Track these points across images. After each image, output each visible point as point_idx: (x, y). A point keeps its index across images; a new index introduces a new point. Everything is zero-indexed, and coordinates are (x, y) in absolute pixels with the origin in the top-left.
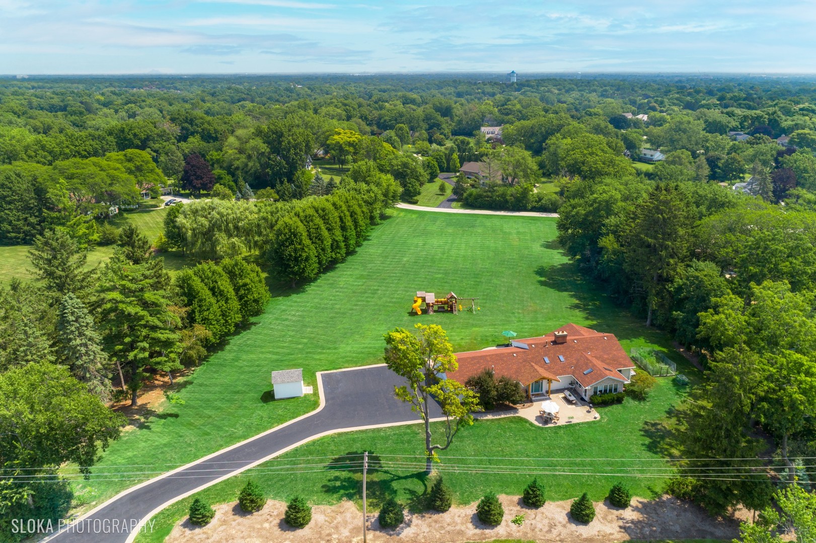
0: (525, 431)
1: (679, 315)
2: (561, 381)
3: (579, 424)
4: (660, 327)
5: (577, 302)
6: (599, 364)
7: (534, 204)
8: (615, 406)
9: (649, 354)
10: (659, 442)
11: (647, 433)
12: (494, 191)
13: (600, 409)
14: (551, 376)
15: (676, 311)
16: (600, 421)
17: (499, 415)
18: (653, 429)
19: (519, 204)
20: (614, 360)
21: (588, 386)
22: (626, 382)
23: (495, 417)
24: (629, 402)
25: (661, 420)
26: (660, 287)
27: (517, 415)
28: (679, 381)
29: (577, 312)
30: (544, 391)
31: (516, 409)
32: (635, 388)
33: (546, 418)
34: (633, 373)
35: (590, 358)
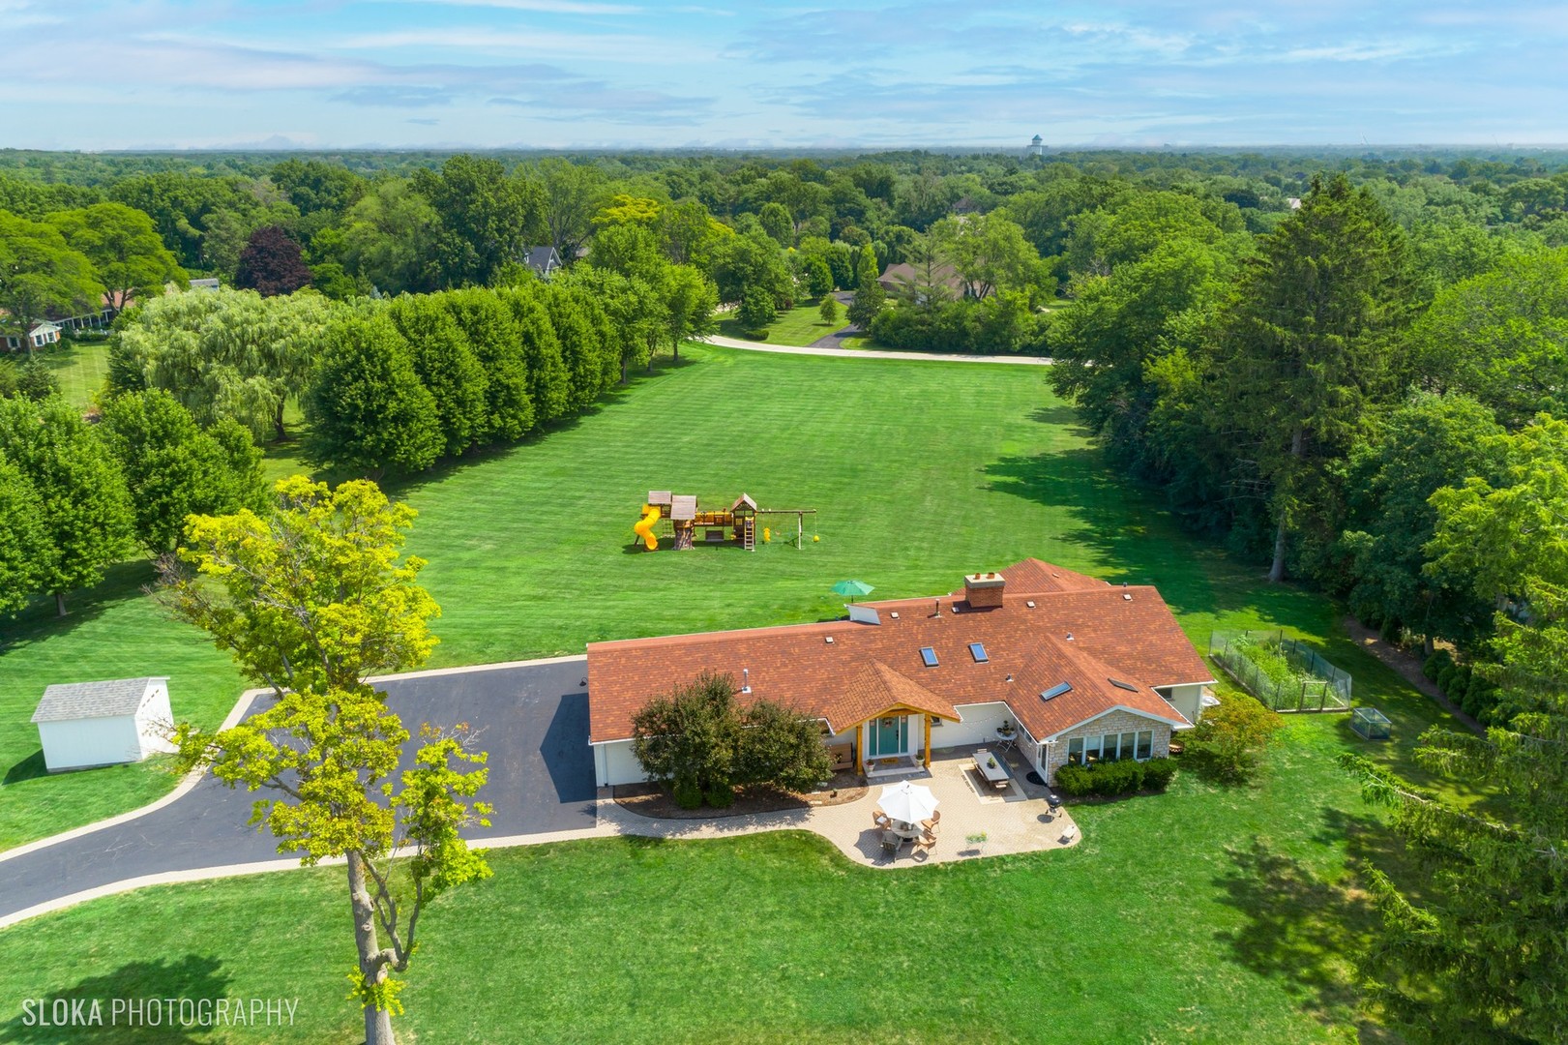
0: (809, 883)
1: (1361, 540)
2: (971, 721)
3: (1002, 860)
4: (1306, 582)
5: (1087, 526)
6: (1095, 670)
7: (1028, 339)
8: (1137, 803)
9: (1267, 648)
10: (1282, 931)
11: (1239, 893)
12: (939, 310)
13: (1085, 811)
14: (934, 706)
15: (1354, 531)
16: (1079, 850)
17: (742, 826)
18: (1260, 882)
19: (994, 339)
20: (1149, 661)
21: (1047, 735)
22: (1178, 727)
23: (727, 834)
24: (1188, 790)
25: (1294, 850)
26: (1310, 469)
27: (801, 826)
28: (1360, 727)
29: (1081, 549)
30: (913, 749)
31: (806, 805)
32: (1213, 746)
33: (891, 841)
34: (1208, 699)
35: (1068, 651)
